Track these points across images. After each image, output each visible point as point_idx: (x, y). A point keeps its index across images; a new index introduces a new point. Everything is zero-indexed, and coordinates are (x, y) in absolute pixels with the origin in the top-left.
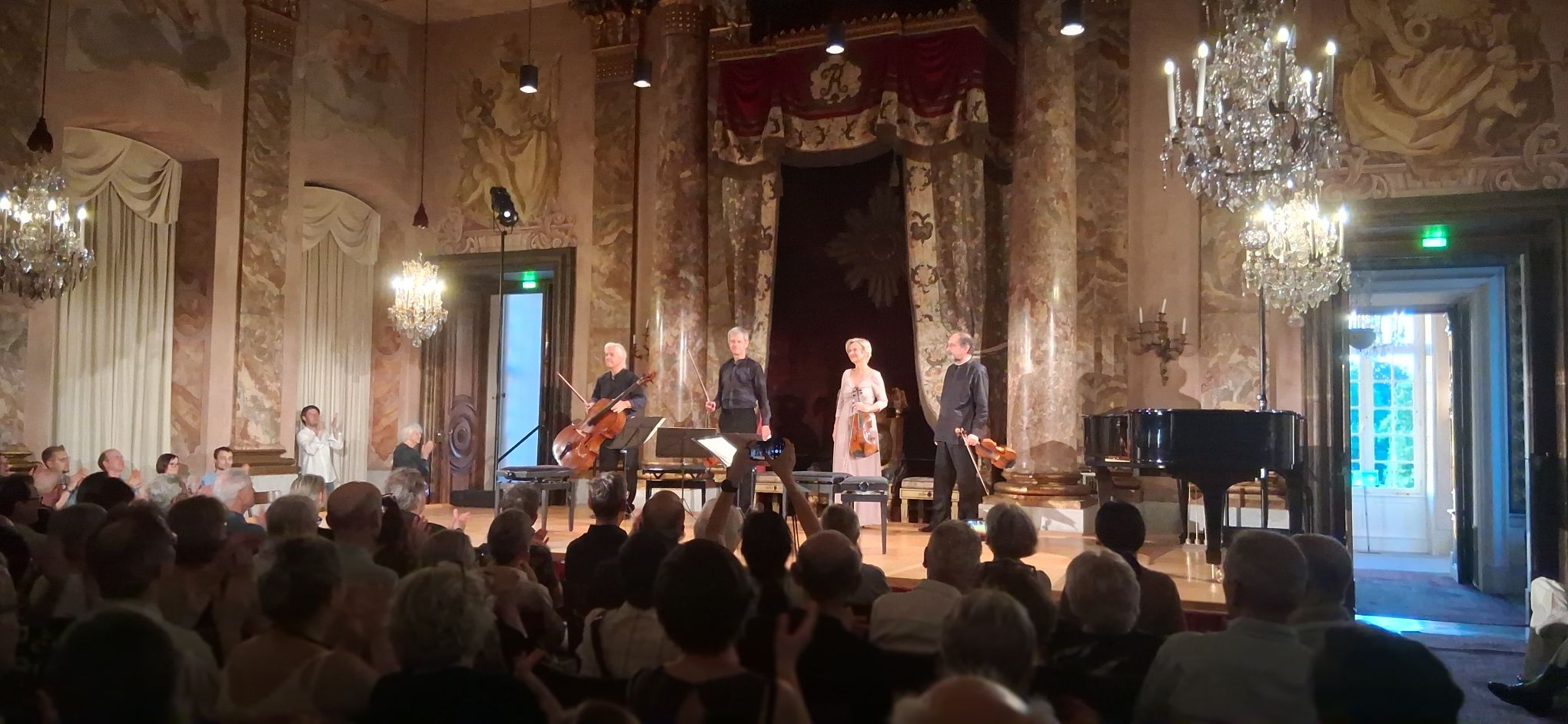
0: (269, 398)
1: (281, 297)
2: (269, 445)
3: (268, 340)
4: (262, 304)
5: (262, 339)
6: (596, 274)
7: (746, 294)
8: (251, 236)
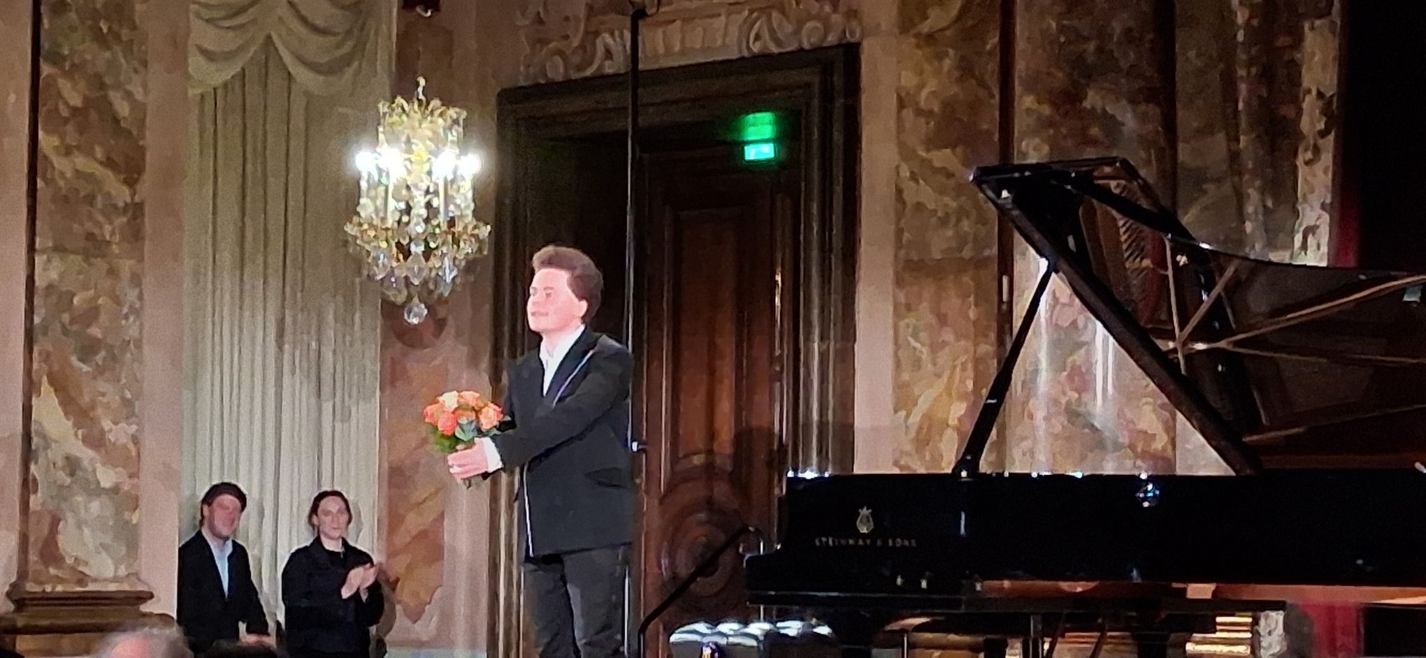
0: (110, 461)
1: (136, 210)
2: (115, 579)
3: (103, 318)
4: (89, 226)
5: (92, 313)
6: (908, 113)
7: (1272, 149)
8: (57, 60)
